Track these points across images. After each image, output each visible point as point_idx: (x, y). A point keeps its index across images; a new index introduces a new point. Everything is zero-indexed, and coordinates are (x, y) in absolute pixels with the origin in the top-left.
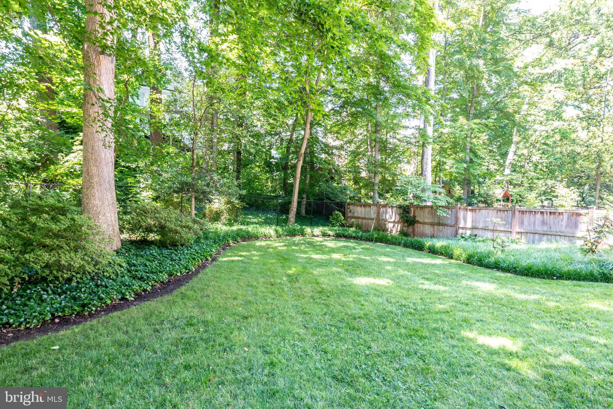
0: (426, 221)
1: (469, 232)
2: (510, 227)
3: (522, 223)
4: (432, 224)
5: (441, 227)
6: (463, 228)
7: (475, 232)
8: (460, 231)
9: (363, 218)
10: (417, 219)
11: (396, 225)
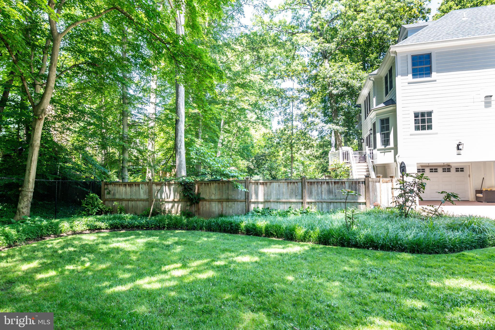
0: (213, 197)
1: (261, 207)
2: (300, 197)
3: (311, 194)
4: (220, 201)
5: (230, 204)
6: (254, 203)
7: (267, 205)
8: (252, 206)
9: (128, 200)
10: (202, 196)
11: (176, 205)
